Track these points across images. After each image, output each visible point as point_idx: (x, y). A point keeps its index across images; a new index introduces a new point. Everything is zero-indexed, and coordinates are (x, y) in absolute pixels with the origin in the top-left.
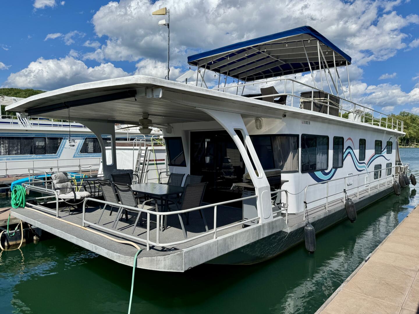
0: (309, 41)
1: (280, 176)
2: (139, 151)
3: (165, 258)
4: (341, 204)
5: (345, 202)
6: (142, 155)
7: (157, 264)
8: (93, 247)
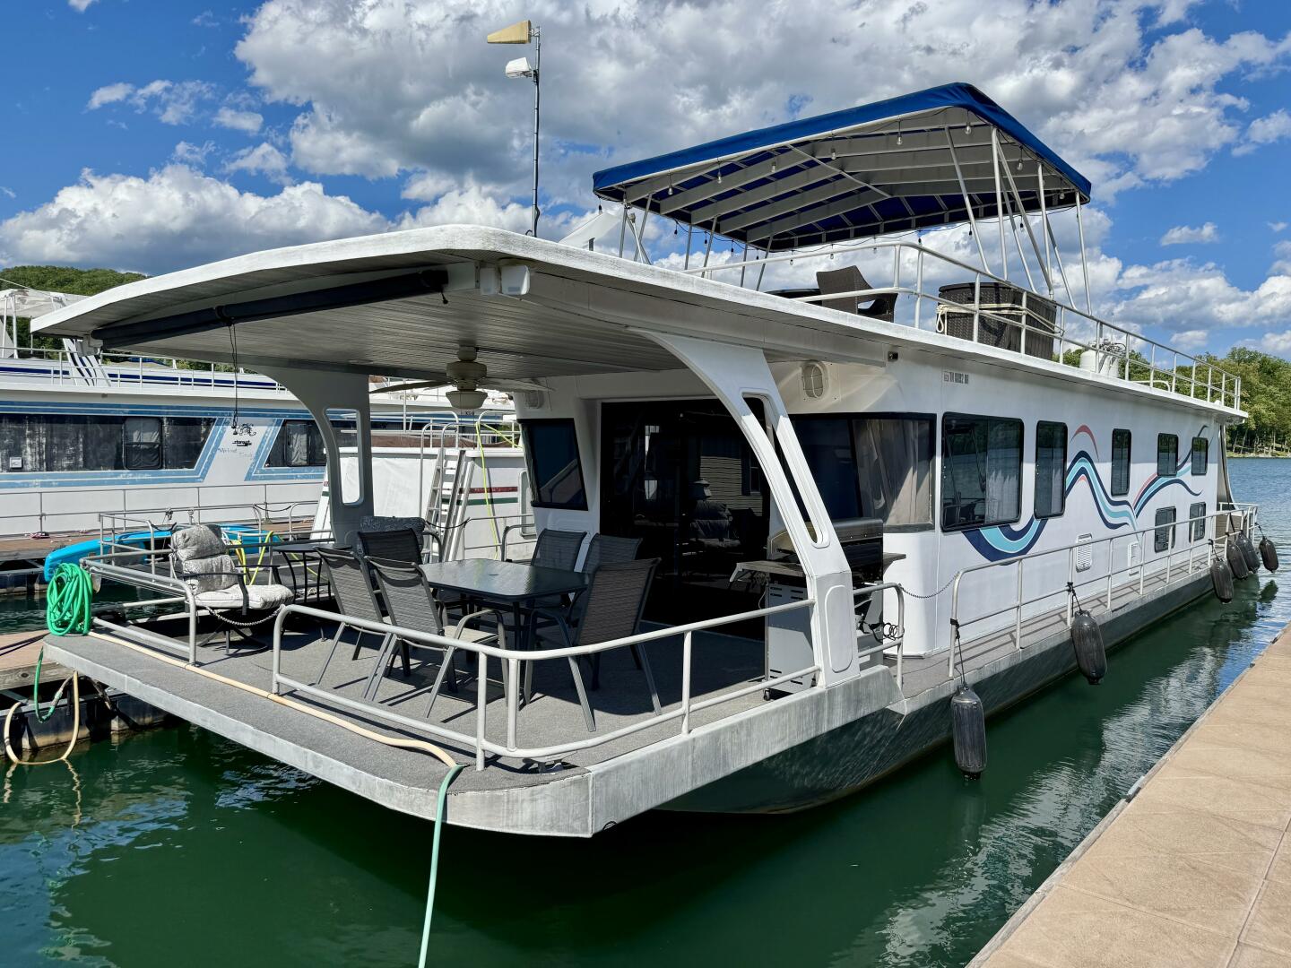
0: (968, 128)
1: (881, 540)
2: (440, 462)
3: (533, 795)
4: (1060, 627)
5: (1070, 621)
6: (448, 472)
7: (510, 812)
8: (308, 759)
